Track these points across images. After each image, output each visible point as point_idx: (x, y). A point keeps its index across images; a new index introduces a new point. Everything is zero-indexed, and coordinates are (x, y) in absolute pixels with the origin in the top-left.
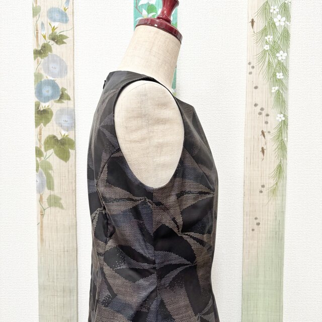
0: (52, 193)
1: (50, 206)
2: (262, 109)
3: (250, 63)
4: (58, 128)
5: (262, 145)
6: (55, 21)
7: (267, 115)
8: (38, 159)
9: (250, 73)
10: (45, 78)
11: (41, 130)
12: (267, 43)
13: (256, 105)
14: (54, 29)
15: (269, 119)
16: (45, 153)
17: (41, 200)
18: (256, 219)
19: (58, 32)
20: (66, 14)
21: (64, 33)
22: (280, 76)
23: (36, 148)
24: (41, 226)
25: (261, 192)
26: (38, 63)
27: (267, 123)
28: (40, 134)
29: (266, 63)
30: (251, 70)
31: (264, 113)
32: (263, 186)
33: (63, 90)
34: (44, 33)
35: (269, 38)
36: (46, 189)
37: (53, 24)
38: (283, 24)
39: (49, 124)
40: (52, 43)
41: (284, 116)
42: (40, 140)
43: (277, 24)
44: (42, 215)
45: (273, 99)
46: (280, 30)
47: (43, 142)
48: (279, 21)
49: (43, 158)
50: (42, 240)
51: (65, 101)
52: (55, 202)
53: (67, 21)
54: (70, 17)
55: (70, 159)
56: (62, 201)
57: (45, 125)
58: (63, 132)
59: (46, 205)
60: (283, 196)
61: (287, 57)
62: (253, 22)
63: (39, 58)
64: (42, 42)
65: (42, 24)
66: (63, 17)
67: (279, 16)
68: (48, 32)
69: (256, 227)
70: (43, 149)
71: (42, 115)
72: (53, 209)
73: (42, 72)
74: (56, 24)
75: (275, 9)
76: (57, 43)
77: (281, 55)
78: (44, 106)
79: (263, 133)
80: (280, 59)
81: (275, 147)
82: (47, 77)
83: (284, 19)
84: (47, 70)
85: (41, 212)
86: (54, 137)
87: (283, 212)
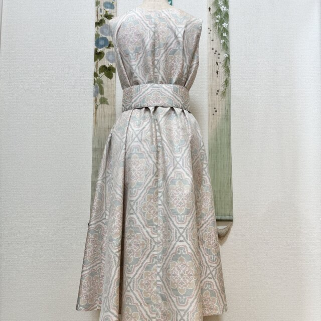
0: (103, 96)
1: (101, 103)
2: (216, 51)
3: (209, 29)
4: (107, 61)
5: (217, 69)
6: (107, 8)
7: (219, 54)
8: (95, 78)
9: (209, 33)
10: (101, 36)
11: (97, 63)
12: (217, 19)
13: (213, 49)
14: (107, 12)
15: (220, 56)
16: (99, 75)
17: (96, 101)
18: (215, 108)
19: (109, 13)
20: (113, 5)
21: (112, 14)
22: (225, 35)
23: (94, 72)
24: (95, 115)
25: (217, 94)
26: (98, 29)
27: (219, 58)
28: (97, 65)
29: (217, 29)
30: (210, 32)
31: (217, 53)
32: (218, 91)
33: (110, 42)
34: (101, 14)
35: (219, 16)
36: (99, 94)
37: (106, 10)
38: (225, 10)
39: (102, 60)
40: (105, 19)
41: (228, 55)
42: (97, 68)
43: (222, 10)
44: (96, 109)
45: (221, 46)
46: (224, 13)
47: (98, 69)
48: (223, 8)
49: (98, 78)
50: (96, 122)
51: (111, 48)
52: (104, 101)
53: (113, 8)
54: (115, 6)
55: (113, 78)
56: (108, 101)
57: (100, 60)
58: (110, 64)
59: (98, 103)
60: (229, 96)
61: (228, 26)
62: (210, 9)
63: (98, 26)
64: (100, 18)
65: (101, 10)
66: (112, 6)
67: (223, 6)
68: (103, 13)
69: (215, 113)
70: (98, 73)
71: (98, 55)
72: (103, 105)
73: (99, 33)
74: (108, 10)
75: (220, 3)
76: (108, 19)
77: (225, 25)
78: (99, 50)
79: (217, 63)
80: (224, 26)
81: (223, 70)
82: (102, 35)
83: (226, 7)
84: (103, 32)
85: (96, 107)
86: (105, 66)
87: (229, 105)
